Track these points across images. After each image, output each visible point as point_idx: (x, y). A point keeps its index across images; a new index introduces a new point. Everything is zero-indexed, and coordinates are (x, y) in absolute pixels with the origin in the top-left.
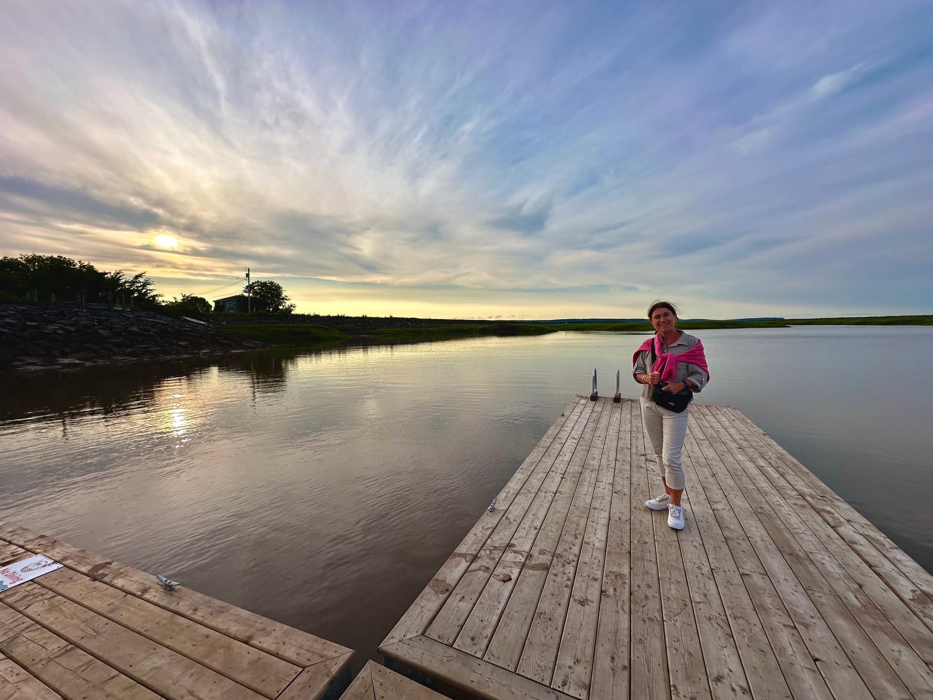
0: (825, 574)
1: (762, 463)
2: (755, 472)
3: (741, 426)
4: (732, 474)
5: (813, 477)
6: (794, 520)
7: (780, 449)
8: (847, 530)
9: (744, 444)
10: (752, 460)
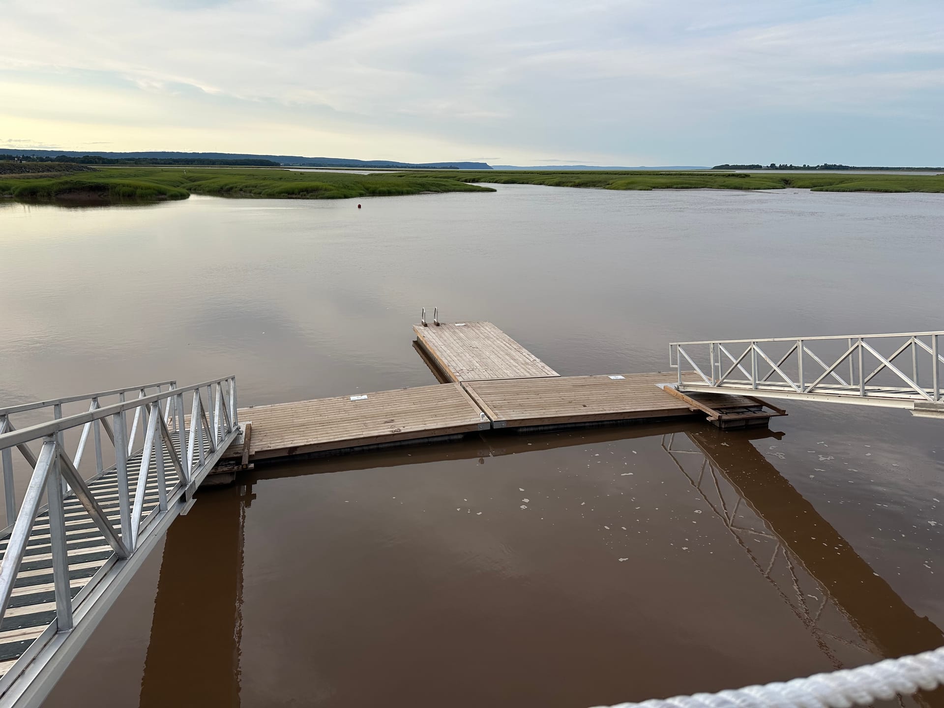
0: (520, 361)
1: (505, 343)
2: (503, 345)
3: (495, 331)
4: (498, 347)
5: (518, 344)
6: (514, 354)
7: (509, 337)
8: (524, 354)
9: (498, 337)
10: (502, 342)
